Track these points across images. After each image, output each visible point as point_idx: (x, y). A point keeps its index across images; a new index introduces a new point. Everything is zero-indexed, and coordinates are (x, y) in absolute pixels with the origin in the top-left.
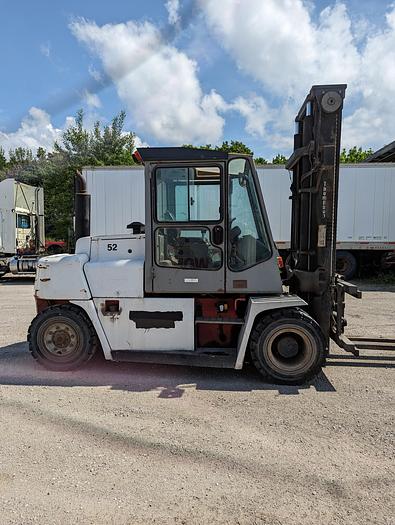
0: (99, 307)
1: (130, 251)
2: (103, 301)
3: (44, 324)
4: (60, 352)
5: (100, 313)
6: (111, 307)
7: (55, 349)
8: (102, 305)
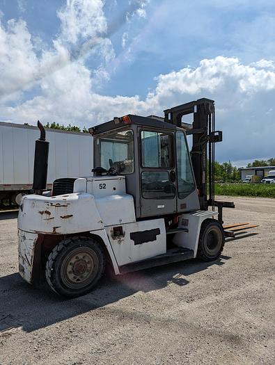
0: (110, 234)
1: (115, 189)
2: (111, 228)
3: (68, 257)
4: (78, 280)
5: (111, 238)
6: (118, 232)
7: (75, 278)
8: (111, 231)
